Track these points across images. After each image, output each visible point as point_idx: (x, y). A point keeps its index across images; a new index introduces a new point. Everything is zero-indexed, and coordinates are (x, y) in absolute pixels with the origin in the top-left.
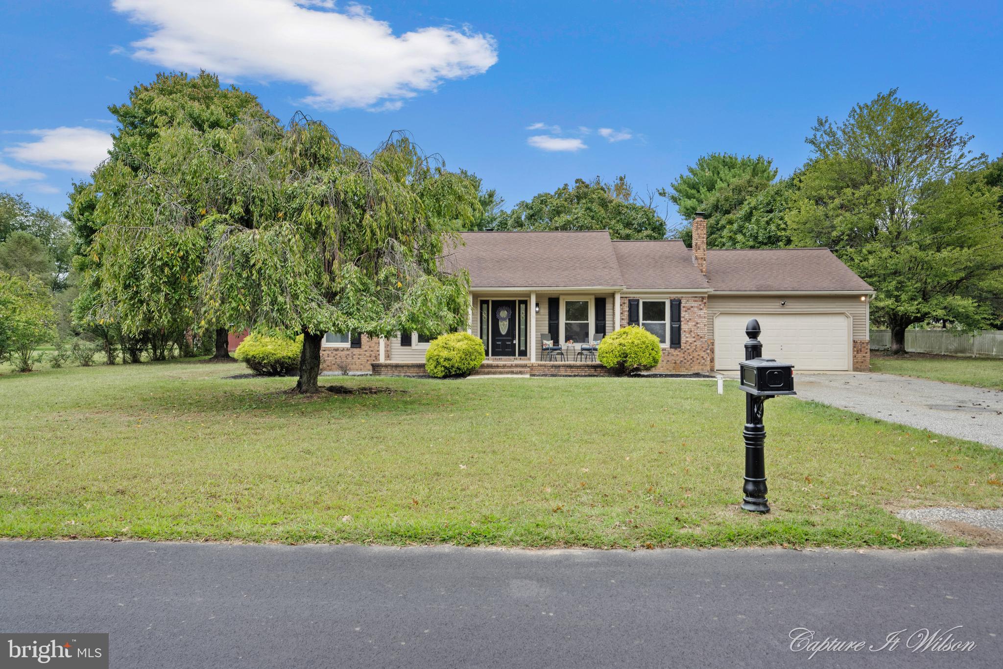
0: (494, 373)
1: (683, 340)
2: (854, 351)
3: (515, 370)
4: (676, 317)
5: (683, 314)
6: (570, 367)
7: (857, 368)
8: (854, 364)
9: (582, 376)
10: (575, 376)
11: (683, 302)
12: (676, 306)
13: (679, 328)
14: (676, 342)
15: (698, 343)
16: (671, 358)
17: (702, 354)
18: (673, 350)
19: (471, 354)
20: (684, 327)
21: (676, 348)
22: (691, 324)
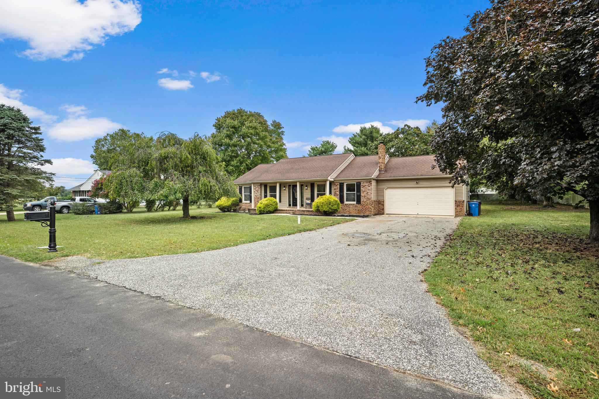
0: (281, 213)
1: (362, 200)
2: (455, 206)
3: (288, 212)
4: (359, 191)
5: (362, 188)
6: (308, 211)
7: (457, 215)
8: (456, 212)
9: (312, 215)
10: (311, 215)
11: (362, 183)
12: (359, 185)
13: (360, 195)
14: (359, 202)
15: (368, 202)
16: (357, 208)
17: (370, 206)
18: (357, 205)
19: (268, 205)
20: (362, 194)
21: (359, 204)
22: (365, 193)
